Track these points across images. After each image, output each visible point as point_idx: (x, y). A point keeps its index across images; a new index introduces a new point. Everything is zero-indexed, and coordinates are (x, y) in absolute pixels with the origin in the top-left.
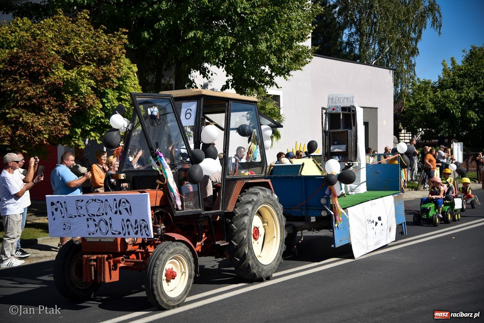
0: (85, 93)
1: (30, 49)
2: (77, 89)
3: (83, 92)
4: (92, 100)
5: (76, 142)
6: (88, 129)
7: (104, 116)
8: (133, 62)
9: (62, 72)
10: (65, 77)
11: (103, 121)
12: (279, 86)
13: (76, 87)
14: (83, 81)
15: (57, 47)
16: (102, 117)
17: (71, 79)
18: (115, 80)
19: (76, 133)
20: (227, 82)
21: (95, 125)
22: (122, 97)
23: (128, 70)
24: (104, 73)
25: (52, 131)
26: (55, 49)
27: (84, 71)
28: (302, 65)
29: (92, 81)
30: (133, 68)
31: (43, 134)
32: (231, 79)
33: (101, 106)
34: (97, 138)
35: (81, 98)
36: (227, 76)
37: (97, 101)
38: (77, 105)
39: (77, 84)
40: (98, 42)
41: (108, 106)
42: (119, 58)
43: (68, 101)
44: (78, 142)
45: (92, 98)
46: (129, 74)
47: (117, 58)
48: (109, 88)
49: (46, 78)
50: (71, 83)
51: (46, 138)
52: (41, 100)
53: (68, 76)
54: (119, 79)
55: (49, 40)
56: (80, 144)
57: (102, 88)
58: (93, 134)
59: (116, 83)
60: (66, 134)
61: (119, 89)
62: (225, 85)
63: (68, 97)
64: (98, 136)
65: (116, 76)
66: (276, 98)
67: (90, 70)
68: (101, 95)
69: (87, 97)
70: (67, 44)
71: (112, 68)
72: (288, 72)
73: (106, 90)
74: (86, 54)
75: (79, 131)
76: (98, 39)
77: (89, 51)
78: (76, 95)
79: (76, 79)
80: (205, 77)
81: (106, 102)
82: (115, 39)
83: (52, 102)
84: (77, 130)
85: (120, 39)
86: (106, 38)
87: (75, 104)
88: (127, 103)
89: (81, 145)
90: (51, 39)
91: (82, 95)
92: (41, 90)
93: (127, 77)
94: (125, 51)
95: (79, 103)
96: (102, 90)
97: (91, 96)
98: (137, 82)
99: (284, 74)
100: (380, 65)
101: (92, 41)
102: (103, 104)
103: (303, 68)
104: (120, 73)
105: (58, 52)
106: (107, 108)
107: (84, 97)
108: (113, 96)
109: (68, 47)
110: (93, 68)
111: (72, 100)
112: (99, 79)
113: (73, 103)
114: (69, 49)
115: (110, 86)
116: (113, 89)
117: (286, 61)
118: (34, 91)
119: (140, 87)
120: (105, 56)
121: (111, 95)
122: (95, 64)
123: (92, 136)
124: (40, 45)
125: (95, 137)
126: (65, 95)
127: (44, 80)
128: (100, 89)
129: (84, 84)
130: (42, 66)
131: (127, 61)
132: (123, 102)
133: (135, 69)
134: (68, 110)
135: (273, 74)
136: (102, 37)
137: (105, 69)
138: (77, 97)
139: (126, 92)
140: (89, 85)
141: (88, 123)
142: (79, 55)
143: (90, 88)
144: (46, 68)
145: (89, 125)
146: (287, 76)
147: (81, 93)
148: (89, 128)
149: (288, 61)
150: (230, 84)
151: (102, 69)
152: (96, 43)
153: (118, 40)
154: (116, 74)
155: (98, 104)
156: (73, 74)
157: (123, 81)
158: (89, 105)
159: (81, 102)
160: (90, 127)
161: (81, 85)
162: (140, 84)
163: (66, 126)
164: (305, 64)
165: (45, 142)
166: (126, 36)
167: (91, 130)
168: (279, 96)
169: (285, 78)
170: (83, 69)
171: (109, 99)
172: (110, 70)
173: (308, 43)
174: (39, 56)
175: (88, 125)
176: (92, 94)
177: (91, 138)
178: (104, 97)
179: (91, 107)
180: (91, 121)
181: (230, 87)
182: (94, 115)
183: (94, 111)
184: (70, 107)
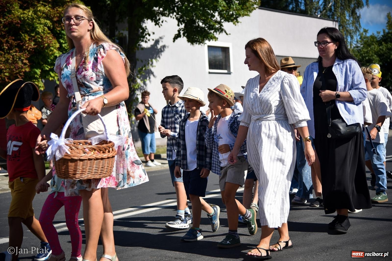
0: (42, 32)
2: (34, 29)
3: (40, 31)
4: (49, 39)
6: (48, 69)
9: (18, 11)
10: (22, 16)
12: (228, 33)
13: (33, 27)
14: (39, 20)
17: (28, 19)
19: (36, 73)
20: (179, 31)
24: (60, 13)
25: (12, 69)
27: (40, 11)
28: (250, 11)
29: (48, 22)
31: (3, 72)
32: (182, 28)
33: (58, 45)
34: (56, 78)
35: (39, 37)
36: (178, 25)
37: (55, 41)
38: (34, 45)
39: (33, 24)
41: (65, 46)
43: (26, 40)
44: (38, 83)
45: (49, 37)
49: (3, 17)
50: (29, 24)
51: (6, 76)
53: (25, 15)
56: (40, 85)
57: (58, 29)
58: (52, 74)
60: (25, 71)
62: (177, 35)
63: (25, 37)
64: (57, 76)
67: (46, 11)
68: (58, 36)
69: (44, 37)
72: (236, 18)
73: (62, 32)
75: (38, 71)
78: (33, 35)
79: (32, 19)
80: (157, 26)
81: (64, 42)
83: (10, 41)
84: (36, 71)
87: (33, 43)
89: (40, 87)
91: (39, 35)
95: (36, 43)
96: (59, 31)
97: (48, 35)
99: (233, 21)
102: (61, 44)
103: (250, 14)
106: (64, 48)
107: (42, 37)
110: (49, 9)
111: (29, 40)
112: (55, 19)
113: (31, 42)
117: (234, 7)
122: (50, 5)
123: (52, 77)
125: (54, 77)
126: (23, 34)
128: (57, 29)
129: (41, 24)
134: (27, 49)
135: (223, 20)
137: (60, 9)
138: (34, 37)
140: (45, 25)
143: (46, 28)
144: (2, 6)
146: (236, 23)
147: (38, 33)
148: (47, 67)
149: (236, 8)
150: (182, 32)
151: (57, 10)
155: (55, 43)
156: (30, 13)
158: (46, 45)
159: (39, 41)
160: (50, 67)
161: (37, 25)
163: (25, 64)
165: (6, 80)
167: (50, 70)
168: (228, 48)
169: (234, 24)
170: (39, 9)
175: (48, 65)
176: (49, 33)
177: (51, 79)
178: (61, 38)
179: (49, 46)
180: (49, 60)
181: (182, 36)
182: (53, 54)
183: (52, 51)
184: (28, 46)
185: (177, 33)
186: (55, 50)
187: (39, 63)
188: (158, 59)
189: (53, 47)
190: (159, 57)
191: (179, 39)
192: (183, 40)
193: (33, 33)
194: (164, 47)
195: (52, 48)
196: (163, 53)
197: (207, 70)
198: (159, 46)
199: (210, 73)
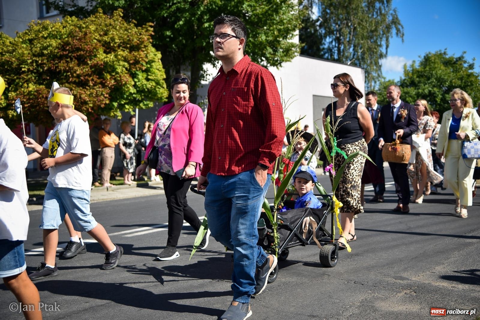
0: (121, 72)
1: (78, 38)
2: (114, 69)
3: (119, 72)
4: (126, 78)
5: (115, 113)
6: (123, 103)
7: (136, 92)
8: (157, 50)
9: (102, 55)
10: (105, 59)
11: (136, 96)
13: (114, 68)
14: (119, 63)
15: (98, 37)
16: (134, 93)
17: (110, 61)
18: (144, 64)
19: (113, 106)
21: (128, 99)
22: (149, 77)
23: (154, 56)
24: (136, 57)
25: (95, 101)
26: (97, 38)
27: (119, 55)
28: (292, 58)
29: (126, 64)
30: (158, 55)
31: (88, 104)
33: (133, 83)
34: (131, 110)
35: (118, 77)
37: (130, 79)
38: (114, 82)
39: (114, 66)
40: (130, 33)
42: (147, 46)
43: (108, 79)
46: (154, 59)
47: (145, 46)
48: (139, 70)
49: (90, 60)
50: (110, 65)
51: (90, 107)
52: (86, 77)
53: (108, 58)
54: (147, 63)
55: (93, 32)
56: (118, 115)
57: (134, 70)
58: (127, 106)
59: (144, 66)
60: (106, 103)
61: (147, 71)
63: (107, 76)
64: (132, 108)
65: (145, 61)
67: (124, 55)
68: (133, 76)
69: (122, 76)
70: (106, 34)
71: (141, 53)
72: (280, 63)
73: (137, 72)
74: (121, 43)
75: (115, 104)
76: (130, 31)
77: (123, 40)
78: (114, 74)
79: (113, 62)
80: (215, 68)
82: (143, 31)
83: (95, 79)
85: (147, 31)
86: (136, 30)
87: (113, 81)
88: (153, 82)
90: (94, 31)
91: (118, 75)
92: (87, 70)
93: (153, 61)
94: (151, 40)
95: (116, 81)
96: (134, 71)
97: (126, 75)
98: (161, 66)
99: (277, 65)
100: (354, 64)
101: (126, 32)
102: (135, 82)
103: (292, 60)
104: (147, 58)
105: (99, 41)
106: (138, 86)
107: (120, 76)
108: (143, 77)
109: (107, 37)
110: (127, 53)
111: (110, 78)
112: (131, 62)
114: (108, 38)
115: (140, 69)
116: (143, 71)
117: (279, 54)
118: (82, 70)
119: (163, 70)
120: (136, 44)
121: (141, 76)
122: (128, 51)
123: (127, 109)
124: (86, 34)
125: (129, 109)
126: (105, 74)
127: (89, 62)
128: (132, 70)
129: (120, 65)
130: (87, 51)
131: (153, 50)
132: (150, 81)
133: (159, 55)
134: (108, 86)
135: (269, 65)
136: (133, 29)
137: (136, 54)
138: (114, 76)
139: (152, 73)
140: (124, 66)
141: (123, 98)
142: (116, 43)
143: (124, 69)
144: (90, 52)
145: (124, 99)
146: (280, 67)
147: (117, 73)
149: (280, 55)
151: (133, 54)
152: (129, 34)
153: (146, 31)
154: (144, 59)
155: (131, 81)
156: (111, 57)
157: (150, 64)
158: (124, 82)
159: (118, 79)
160: (124, 101)
161: (117, 67)
162: (164, 68)
163: (106, 98)
164: (294, 57)
165: (90, 110)
166: (152, 29)
167: (125, 104)
169: (277, 68)
170: (119, 53)
171: (139, 79)
172: (140, 55)
173: (295, 40)
174: (85, 42)
176: (126, 73)
177: (126, 111)
178: (135, 77)
179: (126, 84)
180: (125, 96)
182: (128, 91)
183: (128, 87)
184: (109, 84)
186: (131, 88)
187: (116, 97)
189: (129, 84)
193: (113, 73)
195: (129, 86)
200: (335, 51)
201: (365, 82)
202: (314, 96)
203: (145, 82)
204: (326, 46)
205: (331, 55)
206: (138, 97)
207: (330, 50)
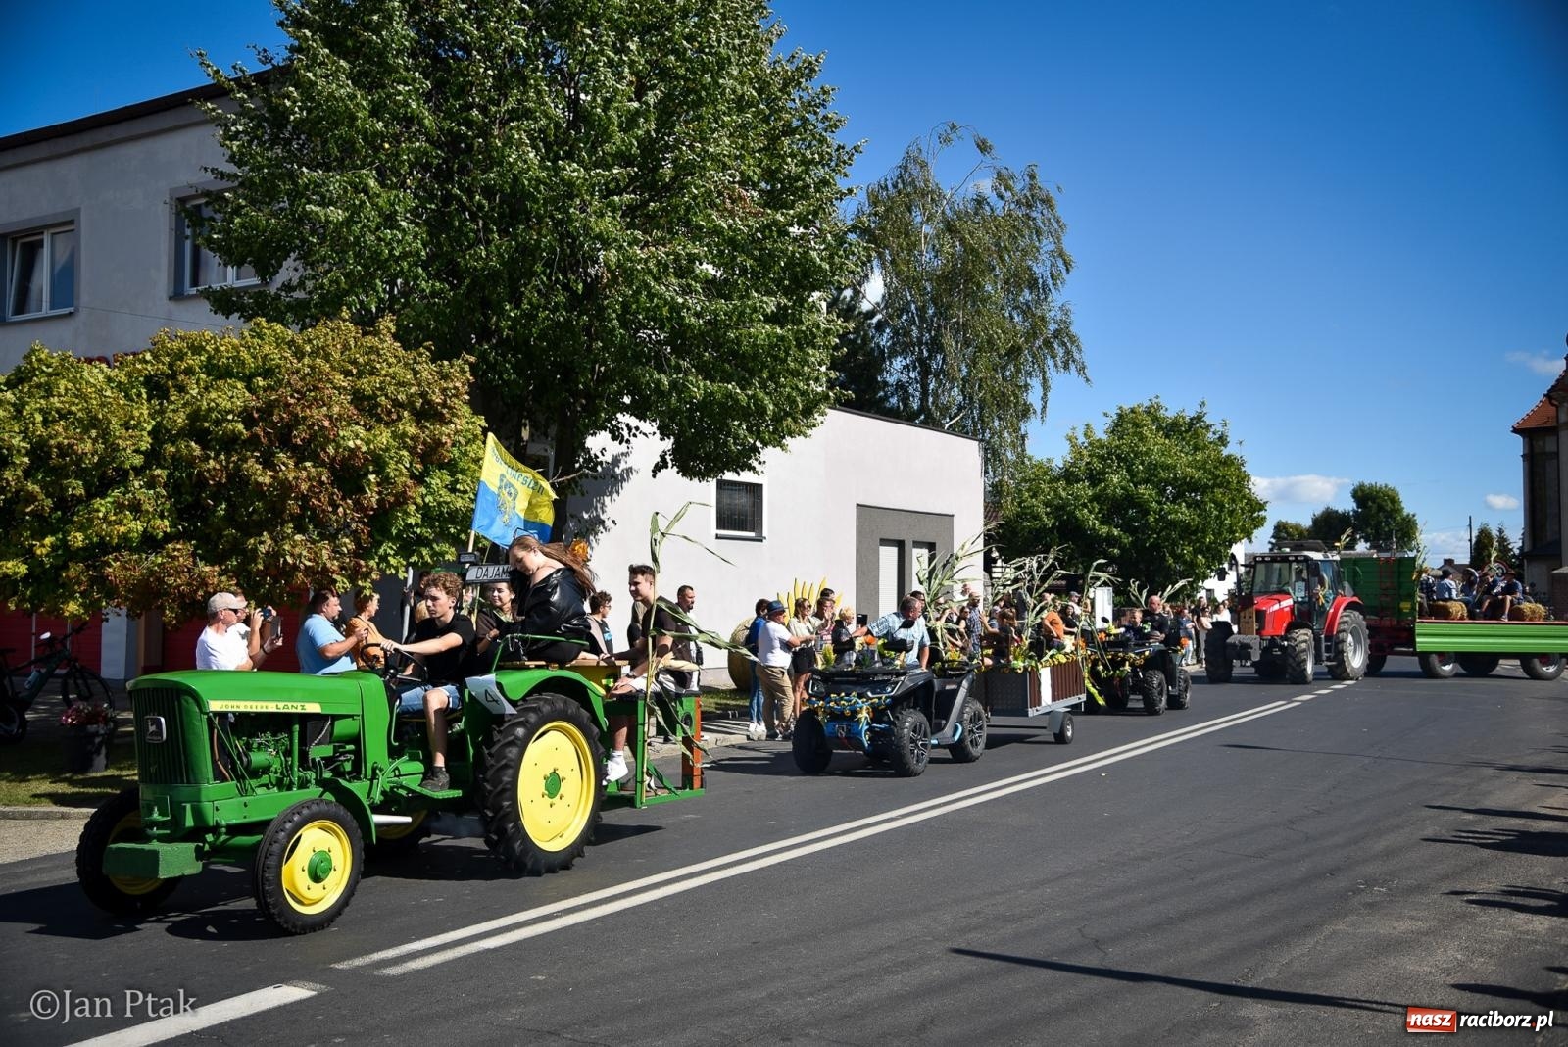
7: (420, 521)
11: (419, 531)
16: (417, 525)
20: (663, 457)
32: (670, 450)
34: (400, 569)
41: (428, 501)
58: (392, 560)
62: (659, 462)
64: (403, 564)
66: (755, 490)
72: (783, 441)
76: (417, 368)
81: (426, 493)
85: (460, 372)
86: (432, 367)
88: (466, 497)
94: (468, 397)
100: (959, 431)
103: (809, 433)
106: (428, 506)
150: (670, 458)
168: (761, 486)
180: (394, 532)
181: (670, 464)
182: (404, 519)
185: (659, 459)
188: (615, 496)
190: (618, 493)
191: (663, 471)
192: (671, 473)
194: (629, 470)
196: (624, 484)
197: (714, 531)
198: (618, 471)
199: (718, 537)
200: (915, 391)
201: (986, 472)
202: (858, 505)
203: (447, 497)
204: (891, 380)
205: (905, 400)
206: (428, 533)
207: (901, 387)
